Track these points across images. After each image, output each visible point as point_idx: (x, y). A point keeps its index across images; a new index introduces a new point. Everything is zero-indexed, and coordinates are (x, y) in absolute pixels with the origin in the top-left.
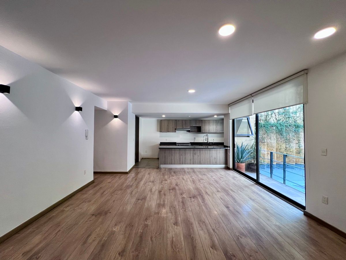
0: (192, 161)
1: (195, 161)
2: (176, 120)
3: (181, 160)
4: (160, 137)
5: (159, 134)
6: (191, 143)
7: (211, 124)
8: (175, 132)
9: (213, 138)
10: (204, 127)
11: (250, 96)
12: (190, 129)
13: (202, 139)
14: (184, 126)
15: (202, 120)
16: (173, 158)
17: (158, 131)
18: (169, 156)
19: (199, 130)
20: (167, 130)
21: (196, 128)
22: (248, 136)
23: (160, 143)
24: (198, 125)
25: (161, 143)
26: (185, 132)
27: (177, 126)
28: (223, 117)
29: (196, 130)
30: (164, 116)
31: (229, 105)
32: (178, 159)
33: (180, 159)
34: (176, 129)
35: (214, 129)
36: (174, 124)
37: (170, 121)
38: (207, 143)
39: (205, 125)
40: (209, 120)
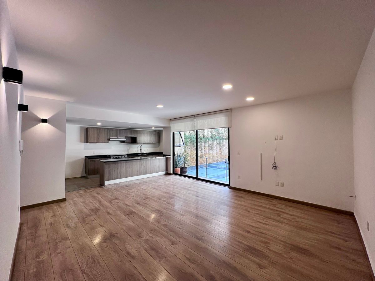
0: (139, 172)
1: (142, 172)
2: (109, 129)
3: (128, 173)
4: (84, 149)
5: (83, 145)
6: (127, 154)
7: (146, 135)
8: (108, 143)
9: (147, 149)
10: (139, 137)
11: (193, 116)
12: (125, 140)
13: (136, 149)
14: (118, 136)
15: (137, 131)
16: (119, 172)
17: (81, 141)
18: (114, 170)
19: (134, 140)
20: (97, 141)
21: (130, 138)
22: (180, 146)
23: (84, 157)
24: (133, 136)
25: (86, 157)
26: (118, 142)
27: (109, 136)
28: (162, 129)
29: (130, 140)
30: (99, 124)
31: (171, 120)
32: (125, 172)
33: (126, 171)
34: (109, 140)
35: (149, 139)
36: (106, 133)
37: (102, 129)
38: (141, 153)
39: (140, 136)
40: (144, 131)
